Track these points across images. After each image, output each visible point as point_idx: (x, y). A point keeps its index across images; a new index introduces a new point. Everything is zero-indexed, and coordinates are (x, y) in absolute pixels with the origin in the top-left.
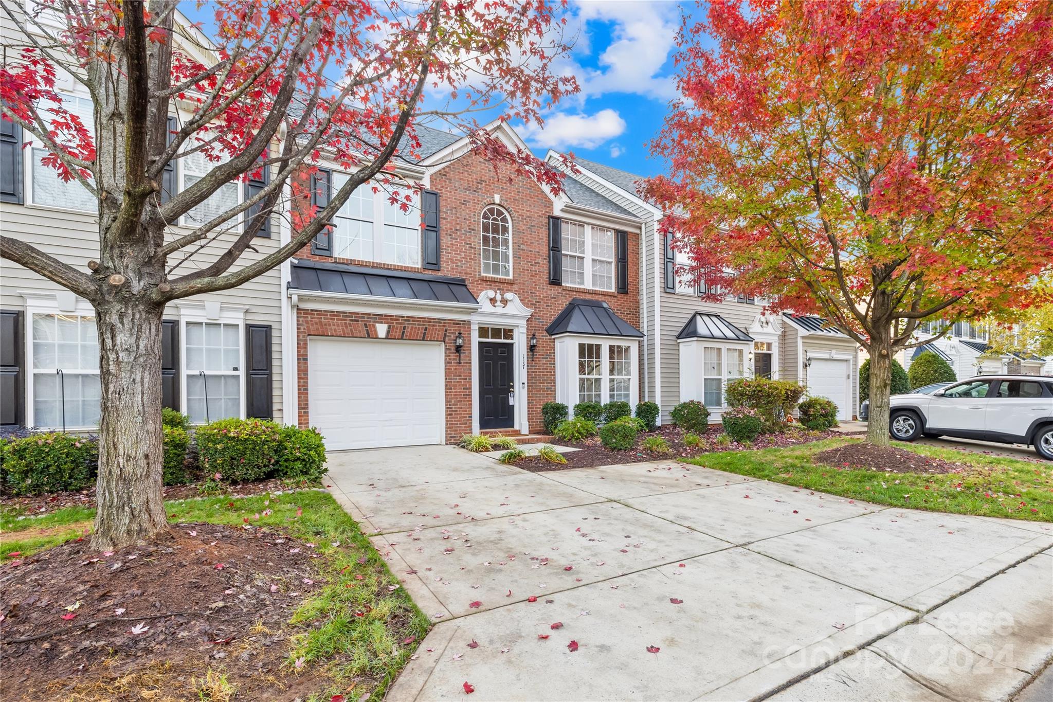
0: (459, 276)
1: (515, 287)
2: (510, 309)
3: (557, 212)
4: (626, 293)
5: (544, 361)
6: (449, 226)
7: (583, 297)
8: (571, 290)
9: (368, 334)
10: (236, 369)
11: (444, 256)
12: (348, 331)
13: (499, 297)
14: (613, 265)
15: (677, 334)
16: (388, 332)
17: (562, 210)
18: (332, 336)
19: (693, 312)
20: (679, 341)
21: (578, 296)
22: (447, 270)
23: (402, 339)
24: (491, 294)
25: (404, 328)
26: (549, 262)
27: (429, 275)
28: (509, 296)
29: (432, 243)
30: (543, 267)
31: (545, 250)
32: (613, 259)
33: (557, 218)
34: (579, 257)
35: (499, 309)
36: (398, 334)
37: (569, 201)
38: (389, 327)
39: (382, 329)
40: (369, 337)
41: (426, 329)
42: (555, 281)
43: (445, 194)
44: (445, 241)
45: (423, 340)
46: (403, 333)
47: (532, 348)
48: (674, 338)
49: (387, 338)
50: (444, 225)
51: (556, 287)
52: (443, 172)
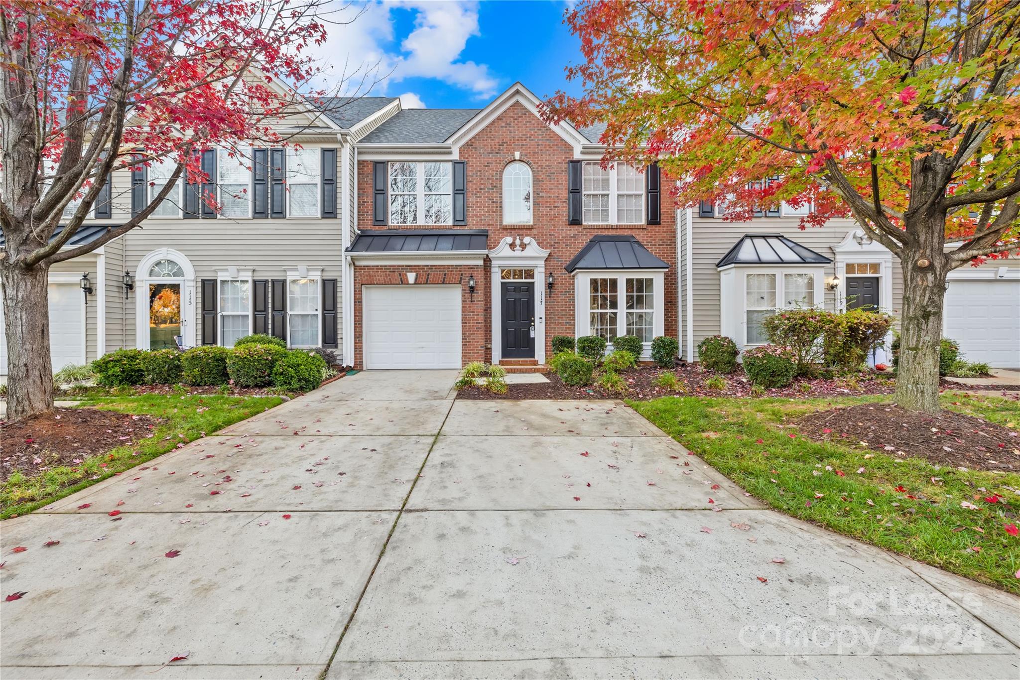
0: (482, 228)
1: (534, 231)
2: (528, 252)
3: (577, 156)
4: (659, 223)
5: (563, 297)
6: (474, 187)
7: (606, 233)
8: (592, 228)
9: (402, 281)
10: (317, 310)
11: (471, 212)
12: (387, 280)
13: (518, 242)
14: (644, 198)
15: (717, 262)
16: (416, 279)
17: (582, 153)
18: (377, 284)
19: (743, 235)
20: (719, 269)
21: (600, 233)
22: (473, 226)
23: (426, 283)
24: (509, 240)
25: (428, 275)
26: (569, 204)
27: (458, 231)
28: (526, 240)
29: (460, 204)
30: (564, 211)
31: (564, 193)
32: (643, 191)
33: (578, 162)
34: (603, 195)
35: (518, 252)
36: (423, 280)
37: (587, 142)
38: (417, 275)
39: (411, 277)
40: (402, 283)
41: (445, 274)
42: (575, 221)
43: (472, 161)
44: (471, 200)
45: (443, 283)
46: (428, 279)
47: (550, 286)
48: (714, 267)
49: (415, 284)
50: (470, 187)
51: (576, 227)
52: (470, 144)
